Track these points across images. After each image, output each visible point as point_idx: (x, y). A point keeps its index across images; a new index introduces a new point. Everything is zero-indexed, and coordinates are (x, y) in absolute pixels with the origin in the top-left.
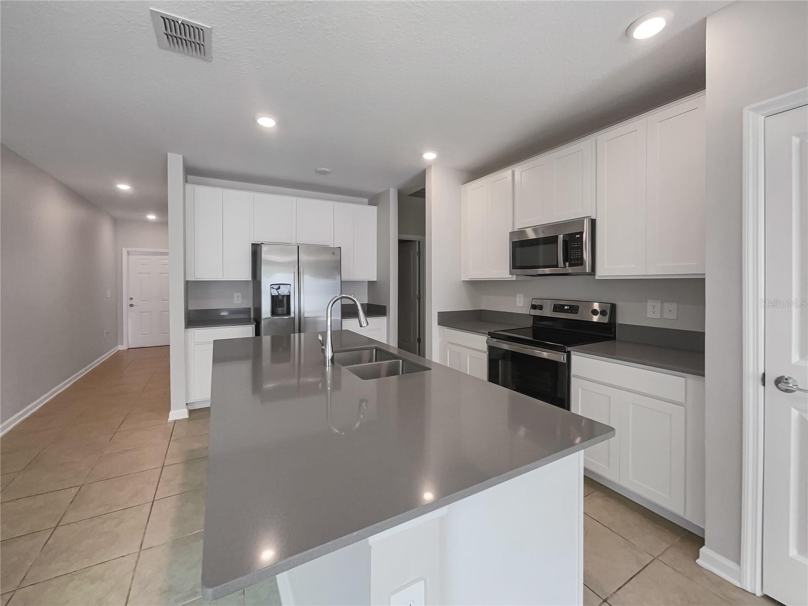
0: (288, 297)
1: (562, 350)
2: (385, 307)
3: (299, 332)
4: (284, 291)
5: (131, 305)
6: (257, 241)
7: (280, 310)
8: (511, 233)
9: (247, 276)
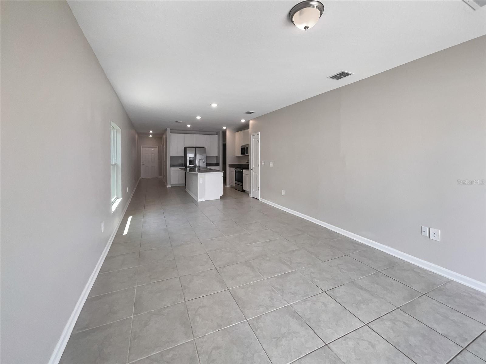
0: (193, 160)
1: (242, 169)
2: (219, 164)
3: (196, 167)
4: (191, 159)
5: (143, 164)
6: (186, 146)
7: (191, 163)
8: (241, 146)
9: (183, 155)
